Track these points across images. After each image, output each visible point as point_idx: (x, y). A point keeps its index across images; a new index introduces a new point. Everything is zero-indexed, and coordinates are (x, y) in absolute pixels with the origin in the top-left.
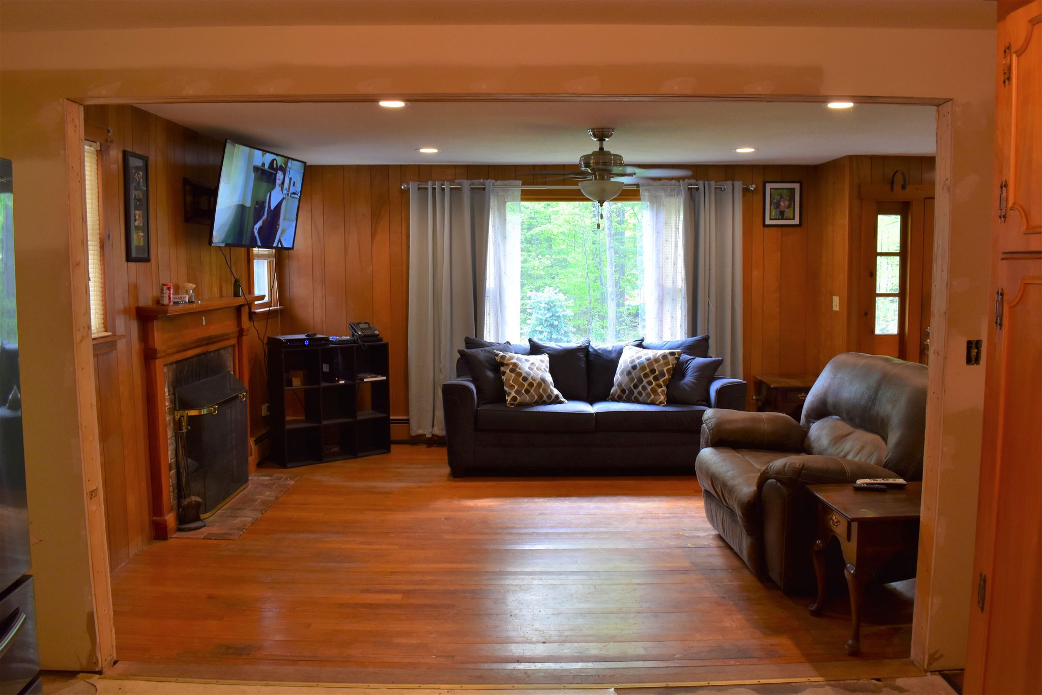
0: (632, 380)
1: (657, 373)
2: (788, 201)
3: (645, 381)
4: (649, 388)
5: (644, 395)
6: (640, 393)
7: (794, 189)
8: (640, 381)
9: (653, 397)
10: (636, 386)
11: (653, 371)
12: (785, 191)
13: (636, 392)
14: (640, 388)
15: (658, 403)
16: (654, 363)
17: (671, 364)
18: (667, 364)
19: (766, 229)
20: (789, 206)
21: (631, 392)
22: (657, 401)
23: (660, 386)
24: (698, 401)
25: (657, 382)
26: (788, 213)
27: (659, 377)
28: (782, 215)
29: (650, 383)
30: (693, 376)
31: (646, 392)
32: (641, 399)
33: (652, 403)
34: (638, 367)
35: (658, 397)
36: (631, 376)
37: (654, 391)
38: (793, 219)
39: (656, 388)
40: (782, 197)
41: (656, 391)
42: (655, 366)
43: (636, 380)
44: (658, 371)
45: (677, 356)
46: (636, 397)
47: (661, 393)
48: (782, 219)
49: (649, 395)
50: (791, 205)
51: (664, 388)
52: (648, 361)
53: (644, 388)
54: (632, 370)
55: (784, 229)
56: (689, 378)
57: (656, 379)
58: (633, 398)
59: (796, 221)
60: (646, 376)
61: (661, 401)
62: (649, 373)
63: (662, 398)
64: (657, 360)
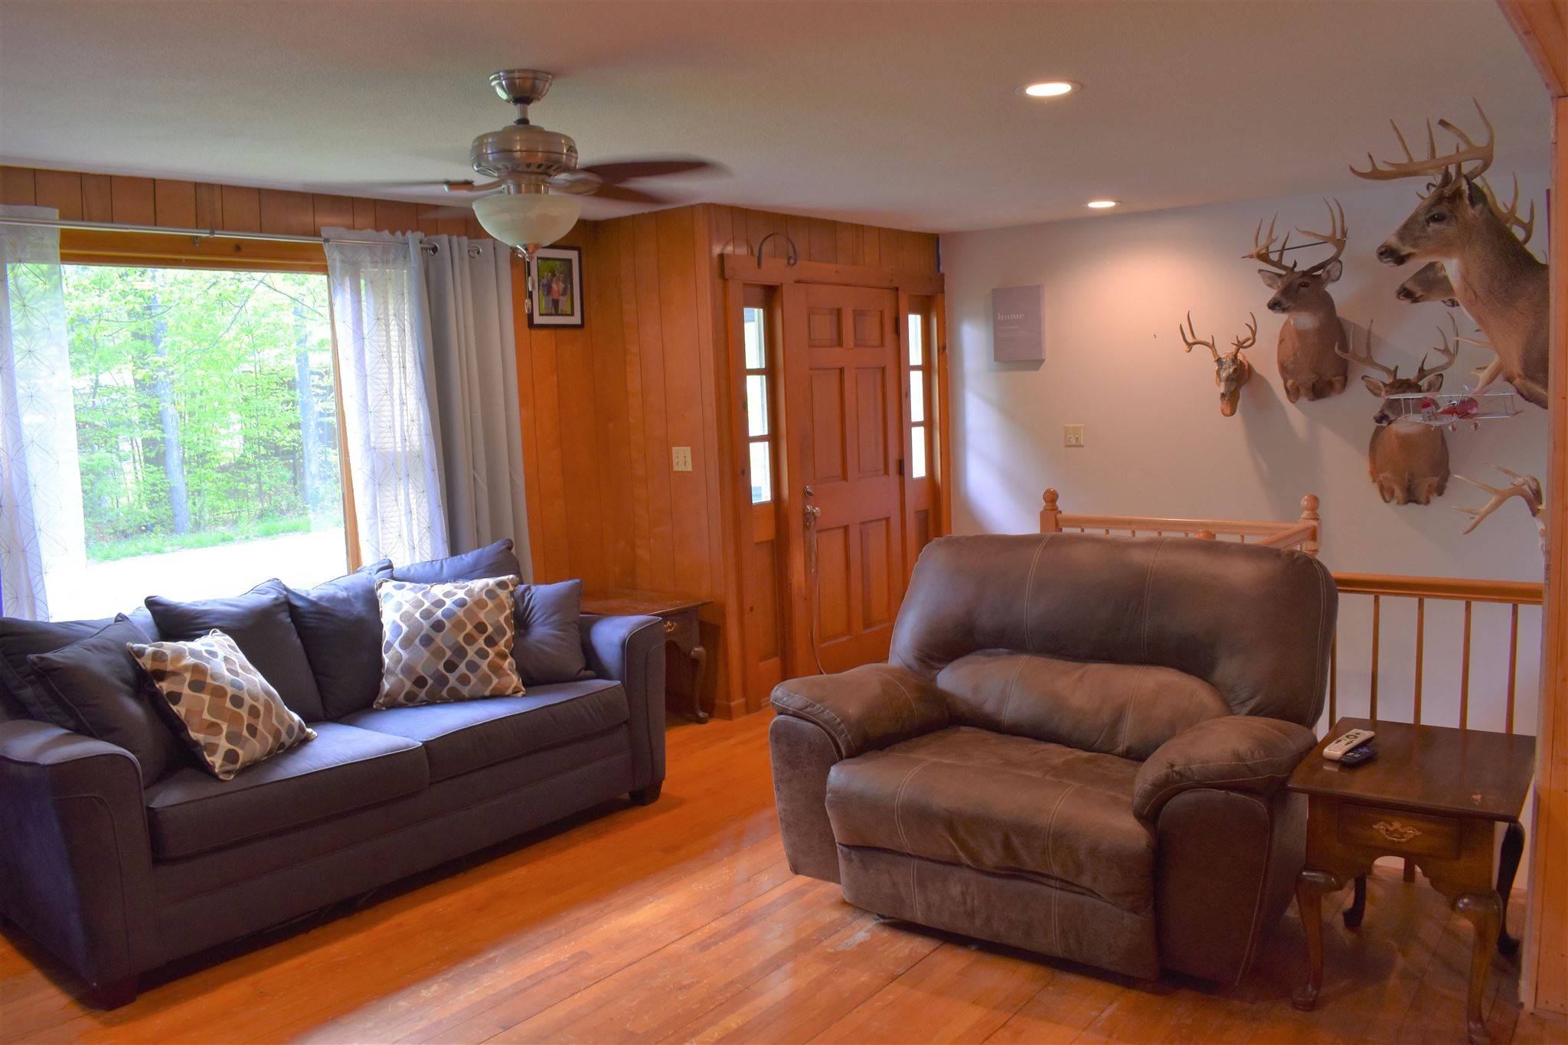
0: (438, 653)
1: (490, 629)
2: (563, 283)
3: (471, 652)
4: (484, 665)
5: (473, 680)
6: (464, 680)
7: (570, 261)
8: (460, 652)
9: (495, 681)
10: (451, 666)
11: (481, 627)
12: (558, 263)
13: (452, 678)
14: (462, 668)
15: (509, 691)
16: (476, 609)
17: (507, 606)
18: (500, 607)
19: (533, 332)
20: (564, 294)
21: (442, 681)
22: (508, 688)
23: (503, 656)
24: (580, 671)
25: (496, 648)
26: (564, 304)
27: (496, 638)
28: (555, 309)
29: (482, 654)
30: (550, 624)
31: (479, 673)
32: (465, 691)
33: (497, 696)
34: (448, 624)
35: (505, 680)
36: (433, 646)
37: (496, 669)
38: (572, 314)
39: (498, 660)
40: (554, 275)
41: (501, 668)
42: (482, 616)
43: (449, 654)
44: (491, 625)
45: (511, 588)
46: (453, 690)
47: (511, 671)
48: (557, 314)
49: (485, 680)
50: (568, 290)
51: (510, 659)
52: (464, 609)
53: (473, 667)
54: (433, 634)
55: (560, 332)
56: (541, 631)
57: (491, 642)
58: (444, 693)
59: (576, 320)
60: (470, 639)
61: (515, 687)
62: (475, 633)
63: (515, 680)
64: (480, 604)
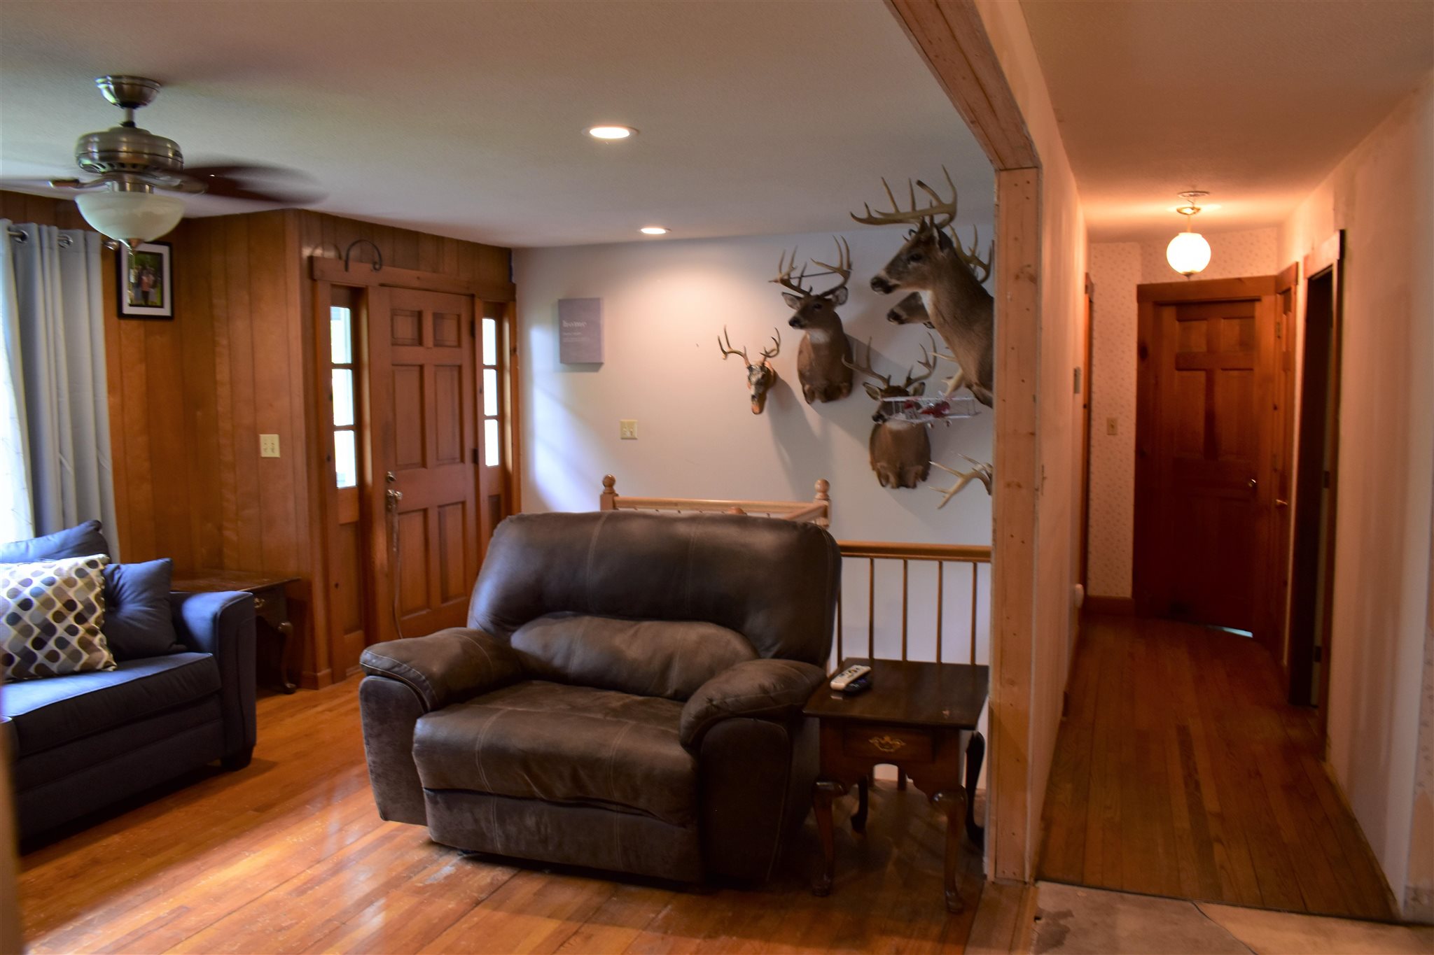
0: (26, 631)
1: (80, 607)
2: (154, 275)
3: (60, 629)
4: (74, 641)
5: (63, 656)
6: (53, 656)
7: (160, 256)
8: (48, 629)
9: (85, 656)
10: (40, 644)
11: (70, 605)
12: (148, 256)
13: (40, 655)
14: (51, 645)
15: (100, 666)
16: (65, 588)
17: (97, 584)
18: (90, 585)
19: (123, 322)
20: (154, 286)
21: (28, 657)
22: (98, 663)
23: (93, 632)
24: (171, 645)
25: (86, 625)
26: (154, 296)
27: (86, 615)
28: (144, 300)
29: (72, 631)
30: (140, 601)
31: (69, 649)
32: (54, 667)
33: (88, 670)
34: (36, 602)
35: (96, 655)
36: (20, 624)
37: (86, 645)
38: (162, 306)
39: (89, 637)
40: (144, 268)
41: (91, 643)
42: (71, 594)
43: (37, 631)
44: (81, 602)
45: (101, 567)
46: (41, 666)
47: (102, 646)
48: (147, 306)
49: (75, 656)
50: (158, 283)
51: (100, 636)
52: (53, 587)
53: (62, 643)
54: (20, 612)
55: (149, 323)
56: (131, 608)
57: (81, 619)
58: (32, 670)
59: (166, 311)
60: (59, 617)
61: (107, 662)
62: (65, 611)
63: (106, 655)
64: (69, 582)
